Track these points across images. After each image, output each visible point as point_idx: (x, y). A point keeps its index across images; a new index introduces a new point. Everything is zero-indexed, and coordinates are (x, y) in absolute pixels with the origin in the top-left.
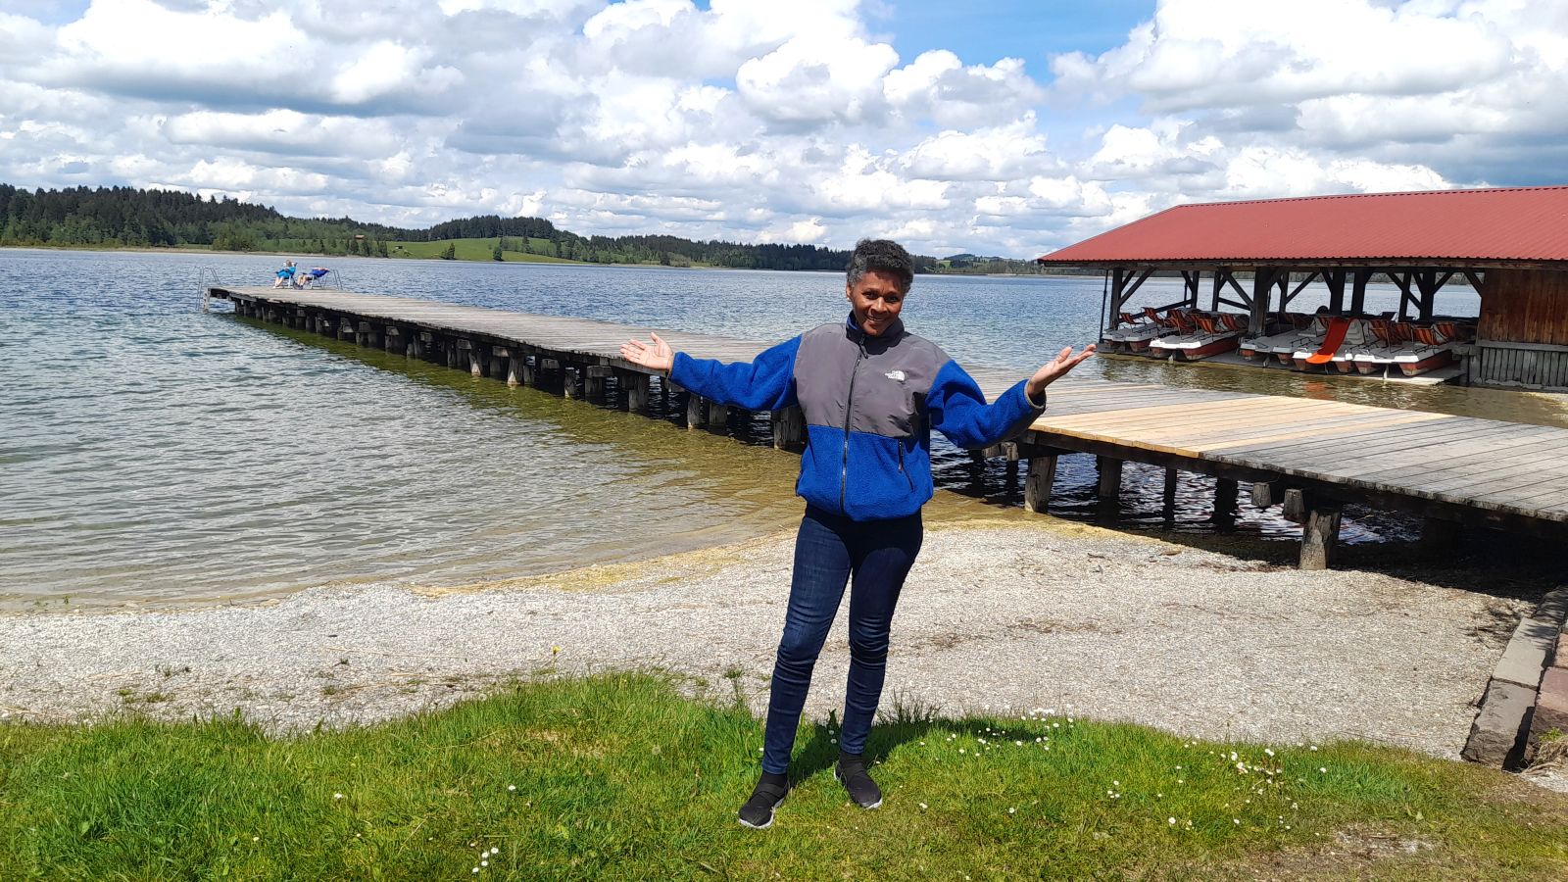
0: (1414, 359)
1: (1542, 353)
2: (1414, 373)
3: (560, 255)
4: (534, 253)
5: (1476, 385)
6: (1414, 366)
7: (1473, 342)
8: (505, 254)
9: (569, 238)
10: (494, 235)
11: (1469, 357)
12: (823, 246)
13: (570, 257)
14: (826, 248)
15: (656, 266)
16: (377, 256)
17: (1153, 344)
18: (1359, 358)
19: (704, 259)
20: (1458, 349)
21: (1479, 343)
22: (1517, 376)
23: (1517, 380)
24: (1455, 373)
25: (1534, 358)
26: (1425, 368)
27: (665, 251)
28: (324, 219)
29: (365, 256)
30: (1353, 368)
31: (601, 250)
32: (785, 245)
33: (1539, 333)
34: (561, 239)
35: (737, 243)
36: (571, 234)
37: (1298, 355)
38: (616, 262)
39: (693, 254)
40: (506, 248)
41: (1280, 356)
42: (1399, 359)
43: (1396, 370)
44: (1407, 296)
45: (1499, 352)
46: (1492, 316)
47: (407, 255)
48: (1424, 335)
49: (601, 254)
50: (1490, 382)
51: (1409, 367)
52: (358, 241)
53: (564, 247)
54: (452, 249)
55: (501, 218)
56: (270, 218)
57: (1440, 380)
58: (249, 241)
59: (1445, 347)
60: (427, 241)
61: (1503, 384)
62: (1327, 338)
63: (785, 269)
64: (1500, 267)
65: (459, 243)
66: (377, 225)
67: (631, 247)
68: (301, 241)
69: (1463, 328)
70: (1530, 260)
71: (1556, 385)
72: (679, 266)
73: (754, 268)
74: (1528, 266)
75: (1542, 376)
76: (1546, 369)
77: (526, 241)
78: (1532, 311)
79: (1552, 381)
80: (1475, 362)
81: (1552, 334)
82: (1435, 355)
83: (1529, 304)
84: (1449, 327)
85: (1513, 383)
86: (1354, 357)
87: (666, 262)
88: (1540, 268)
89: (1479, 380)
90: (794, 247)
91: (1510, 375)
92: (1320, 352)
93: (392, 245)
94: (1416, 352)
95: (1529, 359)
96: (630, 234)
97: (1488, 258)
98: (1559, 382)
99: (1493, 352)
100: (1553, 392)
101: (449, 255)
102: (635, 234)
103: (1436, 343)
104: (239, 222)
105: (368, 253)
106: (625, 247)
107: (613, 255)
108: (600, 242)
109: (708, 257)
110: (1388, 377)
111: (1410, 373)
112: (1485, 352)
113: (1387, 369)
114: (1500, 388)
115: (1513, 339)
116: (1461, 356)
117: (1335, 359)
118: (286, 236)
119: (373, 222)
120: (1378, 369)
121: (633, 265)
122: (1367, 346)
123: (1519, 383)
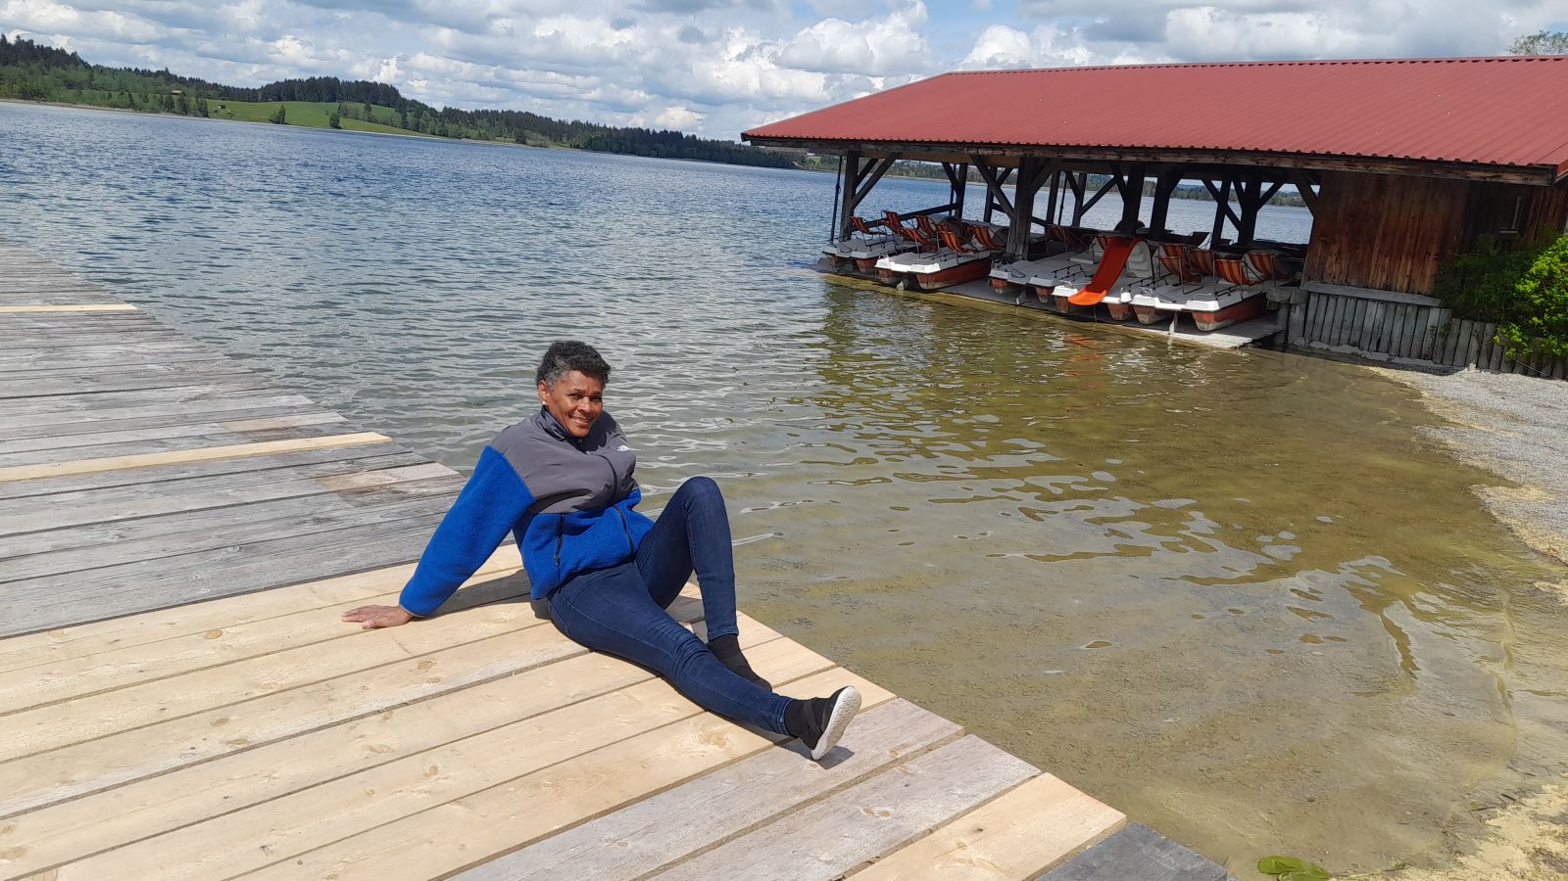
0: (1213, 306)
1: (1392, 306)
2: (1211, 327)
3: (405, 126)
4: (376, 122)
5: (1296, 350)
6: (1213, 317)
7: (1297, 284)
8: (343, 122)
9: (418, 108)
10: (333, 99)
11: (1290, 307)
12: (691, 134)
13: (417, 128)
14: (694, 136)
15: (511, 144)
16: (196, 116)
17: (880, 264)
18: (1140, 300)
19: (565, 139)
20: (1276, 294)
21: (1306, 286)
22: (1355, 338)
23: (1354, 345)
24: (1268, 329)
25: (1380, 313)
26: (1228, 320)
27: (521, 128)
28: (136, 69)
29: (181, 114)
30: (1131, 313)
31: (452, 124)
32: (651, 130)
33: (1390, 276)
34: (408, 109)
35: (602, 125)
36: (419, 104)
37: (1060, 291)
38: (467, 137)
39: (553, 134)
40: (345, 115)
41: (1038, 290)
42: (1193, 305)
43: (1186, 321)
44: (1223, 211)
45: (1332, 301)
46: (1326, 245)
47: (231, 116)
48: (1231, 270)
49: (451, 128)
50: (1316, 345)
51: (1205, 317)
52: (174, 97)
53: (410, 117)
54: (283, 113)
55: (341, 81)
56: (72, 66)
57: (1247, 340)
58: (43, 90)
59: (1257, 289)
60: (257, 101)
61: (1334, 349)
62: (1100, 267)
63: (649, 155)
64: (1344, 169)
65: (291, 107)
66: (198, 81)
67: (485, 122)
68: (107, 93)
69: (1287, 260)
70: (1390, 159)
71: (1409, 356)
72: (536, 146)
73: (617, 152)
74: (1387, 169)
75: (1390, 341)
76: (1397, 331)
77: (369, 109)
78: (1383, 241)
79: (1404, 351)
80: (1297, 315)
81: (1410, 277)
82: (1244, 300)
83: (1380, 231)
84: (1265, 260)
85: (1347, 349)
86: (1132, 297)
87: (521, 140)
88: (1404, 173)
89: (1301, 342)
90: (661, 132)
91: (1345, 336)
92: (1089, 288)
93: (213, 104)
94: (1217, 296)
95: (1375, 313)
96: (485, 108)
97: (1328, 154)
98: (1414, 353)
99: (1324, 299)
100: (1404, 367)
101: (280, 119)
102: (489, 108)
103: (1247, 282)
104: (34, 67)
105: (185, 110)
106: (479, 122)
107: (464, 129)
108: (451, 114)
109: (568, 138)
110: (1176, 331)
111: (1206, 327)
112: (1313, 299)
113: (1176, 317)
114: (1327, 356)
115: (1353, 282)
116: (1279, 304)
117: (1108, 300)
118: (92, 87)
119: (195, 76)
120: (1163, 318)
121: (487, 142)
122: (1153, 283)
123: (1355, 349)
